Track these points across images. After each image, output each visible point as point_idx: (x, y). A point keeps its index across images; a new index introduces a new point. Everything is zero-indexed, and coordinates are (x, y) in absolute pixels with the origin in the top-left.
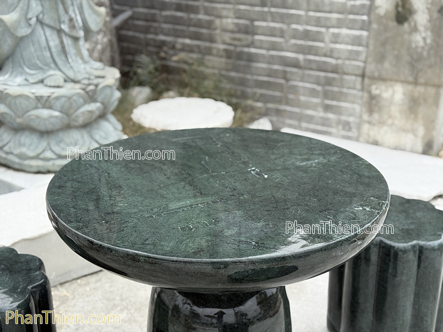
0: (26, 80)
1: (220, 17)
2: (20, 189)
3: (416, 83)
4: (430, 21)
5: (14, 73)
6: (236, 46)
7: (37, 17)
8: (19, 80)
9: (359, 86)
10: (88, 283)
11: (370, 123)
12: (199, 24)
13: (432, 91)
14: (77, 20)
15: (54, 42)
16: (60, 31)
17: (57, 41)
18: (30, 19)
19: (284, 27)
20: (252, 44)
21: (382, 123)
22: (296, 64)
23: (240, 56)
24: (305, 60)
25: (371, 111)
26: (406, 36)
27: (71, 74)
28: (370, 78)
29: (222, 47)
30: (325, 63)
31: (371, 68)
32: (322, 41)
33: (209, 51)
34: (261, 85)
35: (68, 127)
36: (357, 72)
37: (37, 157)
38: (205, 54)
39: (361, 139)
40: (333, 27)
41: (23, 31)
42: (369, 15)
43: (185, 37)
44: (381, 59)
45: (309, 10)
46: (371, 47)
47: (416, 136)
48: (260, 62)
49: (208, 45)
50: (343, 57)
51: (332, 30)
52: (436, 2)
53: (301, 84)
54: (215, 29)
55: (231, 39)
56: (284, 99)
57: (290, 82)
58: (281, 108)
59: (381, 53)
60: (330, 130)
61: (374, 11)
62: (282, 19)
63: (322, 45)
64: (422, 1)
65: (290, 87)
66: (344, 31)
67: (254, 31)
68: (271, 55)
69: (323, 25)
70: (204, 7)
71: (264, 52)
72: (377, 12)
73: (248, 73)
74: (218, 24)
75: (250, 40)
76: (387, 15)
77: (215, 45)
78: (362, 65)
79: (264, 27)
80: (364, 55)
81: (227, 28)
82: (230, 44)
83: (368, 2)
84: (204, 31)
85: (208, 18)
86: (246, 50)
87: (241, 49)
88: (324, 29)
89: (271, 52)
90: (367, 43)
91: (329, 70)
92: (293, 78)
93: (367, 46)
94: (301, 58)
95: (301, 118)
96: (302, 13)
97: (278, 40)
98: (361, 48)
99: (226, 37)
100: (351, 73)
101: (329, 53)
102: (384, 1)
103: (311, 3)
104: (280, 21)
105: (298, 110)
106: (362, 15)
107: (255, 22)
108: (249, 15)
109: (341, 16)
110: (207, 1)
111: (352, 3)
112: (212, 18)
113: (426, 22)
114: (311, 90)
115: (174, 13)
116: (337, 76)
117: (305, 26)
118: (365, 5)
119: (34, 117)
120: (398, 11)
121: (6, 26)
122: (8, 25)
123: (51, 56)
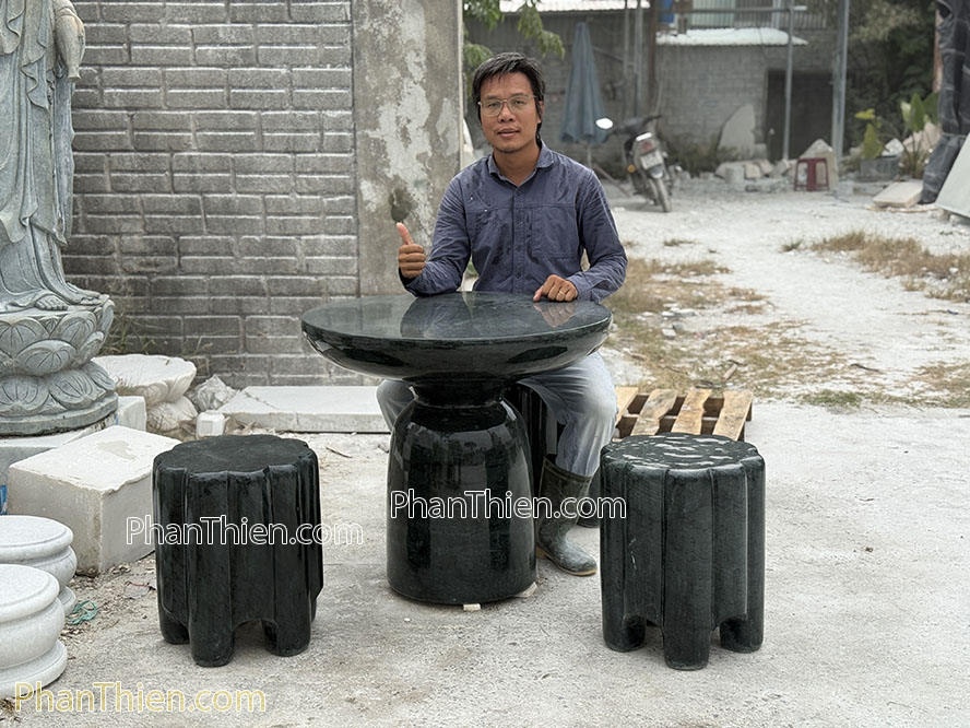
1: (119, 234)
2: (47, 450)
6: (147, 274)
7: (31, 217)
8: (2, 306)
15: (43, 251)
16: (49, 235)
18: (24, 219)
19: (232, 239)
20: (178, 269)
22: (257, 291)
23: (158, 289)
24: (269, 282)
27: (65, 294)
29: (125, 278)
30: (300, 281)
31: (367, 282)
32: (294, 254)
34: (199, 327)
35: (71, 366)
36: (349, 290)
37: (38, 412)
40: (306, 234)
41: (17, 236)
42: (355, 213)
45: (269, 214)
48: (195, 294)
49: (99, 277)
50: (325, 272)
51: (304, 237)
52: (439, 191)
53: (266, 317)
54: (110, 253)
55: (141, 264)
56: (241, 341)
57: (248, 317)
58: (237, 356)
59: (378, 260)
60: (317, 376)
61: (361, 208)
62: (227, 228)
63: (293, 258)
64: (422, 191)
65: (250, 322)
66: (323, 237)
67: (181, 249)
68: (214, 280)
69: (291, 232)
70: (86, 221)
71: (201, 277)
72: (366, 208)
73: (176, 314)
74: (116, 245)
75: (176, 263)
76: (380, 212)
77: (112, 277)
78: (354, 278)
79: (198, 240)
80: (355, 267)
81: (132, 250)
82: (140, 273)
83: (352, 198)
84: (89, 257)
85: (95, 237)
86: (170, 278)
87: (161, 277)
88: (293, 238)
89: (212, 277)
90: (358, 250)
91: (308, 290)
92: (254, 310)
93: (358, 254)
94: (262, 278)
95: (272, 367)
96: (258, 218)
97: (222, 258)
98: (350, 258)
99: (131, 263)
100: (339, 291)
101: (304, 268)
102: (374, 194)
103: (270, 204)
104: (223, 232)
105: (265, 355)
106: (345, 214)
107: (182, 238)
108: (171, 227)
109: (316, 218)
110: (91, 213)
111: (330, 199)
112: (103, 236)
113: (429, 216)
114: (283, 323)
116: (320, 298)
117: (264, 236)
118: (348, 200)
119: (38, 351)
120: (394, 206)
121: (4, 229)
122: (6, 227)
123: (40, 269)
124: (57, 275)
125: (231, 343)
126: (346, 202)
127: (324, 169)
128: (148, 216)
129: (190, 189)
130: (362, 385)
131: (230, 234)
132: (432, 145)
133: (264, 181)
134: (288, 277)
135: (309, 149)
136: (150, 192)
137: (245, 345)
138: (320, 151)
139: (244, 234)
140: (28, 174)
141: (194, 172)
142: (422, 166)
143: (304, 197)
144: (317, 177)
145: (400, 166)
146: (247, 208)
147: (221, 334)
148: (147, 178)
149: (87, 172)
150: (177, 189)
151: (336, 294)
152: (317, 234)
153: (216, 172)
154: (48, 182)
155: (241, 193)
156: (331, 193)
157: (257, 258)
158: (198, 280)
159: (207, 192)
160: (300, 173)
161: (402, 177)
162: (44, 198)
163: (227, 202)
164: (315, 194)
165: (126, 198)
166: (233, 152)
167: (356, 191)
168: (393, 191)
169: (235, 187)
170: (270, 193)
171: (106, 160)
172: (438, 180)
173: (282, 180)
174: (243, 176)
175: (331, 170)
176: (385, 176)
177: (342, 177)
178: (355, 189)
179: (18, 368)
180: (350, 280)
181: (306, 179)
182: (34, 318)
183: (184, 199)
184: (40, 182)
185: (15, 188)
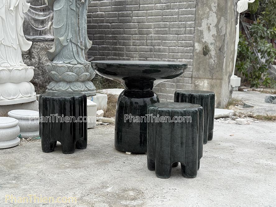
1: (133, 57)
3: (212, 79)
4: (216, 54)
5: (59, 60)
7: (70, 39)
8: (61, 62)
9: (190, 82)
13: (218, 81)
14: (83, 43)
15: (75, 49)
16: (77, 45)
17: (76, 49)
18: (68, 39)
19: (160, 59)
26: (207, 60)
27: (80, 61)
28: (194, 78)
31: (195, 74)
35: (77, 81)
36: (189, 76)
40: (179, 59)
41: (65, 44)
42: (193, 53)
44: (198, 70)
45: (170, 53)
46: (194, 66)
51: (179, 60)
52: (218, 46)
53: (167, 83)
56: (160, 89)
58: (159, 94)
59: (198, 68)
61: (195, 51)
64: (213, 46)
65: (162, 84)
69: (175, 58)
70: (126, 53)
72: (196, 51)
76: (200, 52)
78: (191, 73)
79: (151, 60)
80: (192, 69)
83: (192, 48)
85: (127, 58)
88: (176, 60)
90: (193, 64)
93: (193, 65)
95: (167, 98)
96: (167, 53)
98: (190, 66)
100: (187, 77)
102: (199, 47)
103: (170, 50)
104: (158, 57)
105: (166, 94)
106: (190, 53)
107: (148, 59)
108: (145, 56)
109: (182, 54)
110: (127, 51)
111: (186, 48)
112: (129, 58)
113: (214, 54)
114: (171, 85)
115: (113, 57)
116: (181, 78)
117: (168, 59)
118: (191, 49)
119: (66, 75)
120: (204, 51)
121: (60, 41)
122: (61, 41)
123: (73, 54)
124: (79, 56)
125: (157, 90)
127: (186, 39)
128: (140, 52)
129: (151, 45)
132: (217, 32)
133: (170, 43)
135: (182, 33)
136: (141, 46)
137: (161, 91)
138: (185, 34)
139: (163, 58)
140: (69, 27)
141: (152, 40)
142: (213, 38)
143: (180, 48)
144: (183, 42)
145: (207, 38)
146: (164, 51)
148: (141, 42)
149: (127, 40)
150: (148, 45)
151: (186, 77)
152: (182, 59)
153: (158, 40)
154: (75, 30)
155: (163, 46)
156: (187, 47)
159: (155, 46)
160: (179, 40)
161: (207, 42)
162: (74, 35)
163: (159, 49)
164: (183, 47)
165: (135, 47)
166: (162, 34)
167: (193, 46)
168: (204, 46)
169: (162, 44)
170: (171, 46)
171: (132, 37)
172: (218, 43)
173: (174, 42)
174: (164, 41)
175: (187, 40)
176: (202, 41)
177: (190, 42)
178: (193, 45)
179: (62, 79)
180: (190, 73)
181: (180, 42)
182: (66, 66)
183: (149, 48)
184: (73, 30)
185: (66, 31)
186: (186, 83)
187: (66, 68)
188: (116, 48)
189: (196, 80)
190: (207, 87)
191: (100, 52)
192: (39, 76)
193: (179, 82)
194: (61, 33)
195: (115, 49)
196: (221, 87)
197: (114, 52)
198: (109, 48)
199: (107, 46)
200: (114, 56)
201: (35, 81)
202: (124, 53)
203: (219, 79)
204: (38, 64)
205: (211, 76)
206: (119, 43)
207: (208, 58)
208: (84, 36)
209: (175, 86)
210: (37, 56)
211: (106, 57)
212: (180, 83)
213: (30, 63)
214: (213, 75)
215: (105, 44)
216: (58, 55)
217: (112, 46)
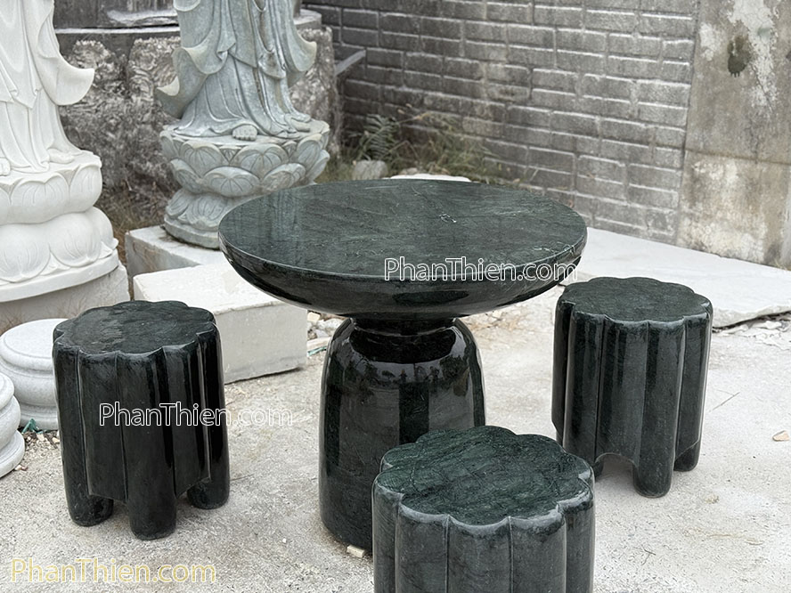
0: (212, 130)
1: (487, 61)
2: (195, 265)
3: (755, 159)
4: (774, 70)
5: (198, 122)
6: (506, 102)
7: (229, 51)
8: (203, 130)
9: (677, 164)
10: (270, 384)
11: (691, 216)
12: (458, 71)
13: (778, 170)
14: (279, 56)
15: (248, 84)
16: (256, 69)
18: (221, 53)
19: (576, 76)
20: (529, 101)
21: (709, 217)
22: (591, 132)
23: (512, 117)
24: (603, 123)
25: (693, 201)
26: (742, 91)
27: (267, 125)
28: (691, 150)
29: (488, 103)
30: (630, 127)
31: (694, 136)
32: (627, 98)
33: (469, 110)
34: (540, 159)
35: (259, 192)
36: (675, 143)
38: (464, 114)
39: (680, 241)
40: (643, 78)
41: (212, 68)
42: (691, 60)
43: (437, 90)
44: (708, 123)
45: (611, 53)
46: (695, 107)
47: (755, 236)
48: (540, 127)
49: (469, 99)
50: (655, 120)
51: (640, 81)
52: (783, 42)
53: (597, 159)
54: (479, 78)
55: (501, 92)
56: (572, 179)
57: (581, 157)
58: (568, 193)
59: (708, 114)
60: (636, 226)
61: (699, 55)
62: (573, 64)
63: (627, 102)
64: (765, 40)
65: (582, 162)
66: (658, 83)
67: (534, 81)
68: (556, 115)
69: (628, 74)
70: (466, 46)
71: (546, 111)
72: (703, 55)
73: (523, 143)
74: (484, 71)
75: (528, 94)
76: (716, 61)
77: (478, 101)
78: (681, 131)
79: (547, 74)
80: (685, 118)
81: (495, 77)
82: (500, 100)
83: (691, 42)
84: (464, 80)
85: (470, 62)
86: (522, 108)
87: (515, 106)
88: (630, 80)
89: (556, 112)
90: (689, 101)
91: (636, 138)
92: (586, 151)
93: (689, 106)
94: (597, 119)
95: (596, 210)
96: (601, 56)
97: (565, 93)
98: (681, 108)
99: (493, 90)
100: (666, 143)
101: (636, 114)
102: (713, 40)
103: (613, 43)
104: (569, 68)
105: (592, 197)
106: (682, 60)
107: (535, 70)
108: (527, 59)
109: (654, 61)
110: (469, 39)
111: (670, 42)
112: (475, 62)
113: (769, 71)
114: (611, 167)
115: (423, 54)
116: (647, 147)
117: (604, 76)
118: (687, 44)
119: (217, 176)
120: (732, 56)
121: (191, 61)
122: (194, 59)
123: (244, 100)
124: (264, 107)
125: (564, 179)
126: (685, 46)
127: (668, 9)
128: (511, 46)
129: (547, 22)
130: (675, 245)
131: (574, 70)
133: (611, 17)
134: (620, 121)
136: (515, 22)
137: (576, 183)
139: (588, 72)
140: (223, 11)
141: (552, 4)
142: (768, 11)
143: (646, 38)
144: (660, 16)
145: (745, 10)
146: (592, 45)
147: (557, 169)
148: (514, 8)
150: (537, 21)
151: (663, 146)
152: (653, 78)
153: (570, 5)
154: (244, 19)
155: (589, 29)
156: (671, 36)
157: (595, 98)
158: (543, 114)
159: (561, 26)
160: (644, 11)
161: (745, 24)
162: (243, 34)
163: (576, 37)
164: (657, 35)
165: (496, 27)
167: (695, 36)
168: (733, 39)
169: (584, 22)
170: (615, 31)
173: (627, 18)
174: (593, 11)
175: (674, 10)
176: (728, 20)
177: (685, 18)
178: (695, 33)
179: (208, 187)
180: (677, 132)
181: (649, 18)
182: (217, 146)
183: (540, 31)
184: (238, 18)
185: (211, 23)
186: (663, 166)
187: (215, 155)
188: (434, 23)
189: (698, 160)
190: (734, 187)
191: (384, 35)
192: (156, 153)
193: (636, 160)
194: (196, 30)
195: (431, 29)
196: (787, 191)
197: (427, 37)
198: (411, 25)
199: (404, 15)
200: (427, 51)
201: (144, 169)
202: (458, 44)
203: (781, 163)
204: (153, 112)
205: (753, 149)
206: (442, 9)
207: (745, 83)
208: (281, 33)
209: (624, 172)
210: (149, 84)
211: (402, 53)
212: (642, 163)
213: (125, 108)
214: (761, 146)
215: (400, 8)
216: (194, 102)
217: (422, 17)
